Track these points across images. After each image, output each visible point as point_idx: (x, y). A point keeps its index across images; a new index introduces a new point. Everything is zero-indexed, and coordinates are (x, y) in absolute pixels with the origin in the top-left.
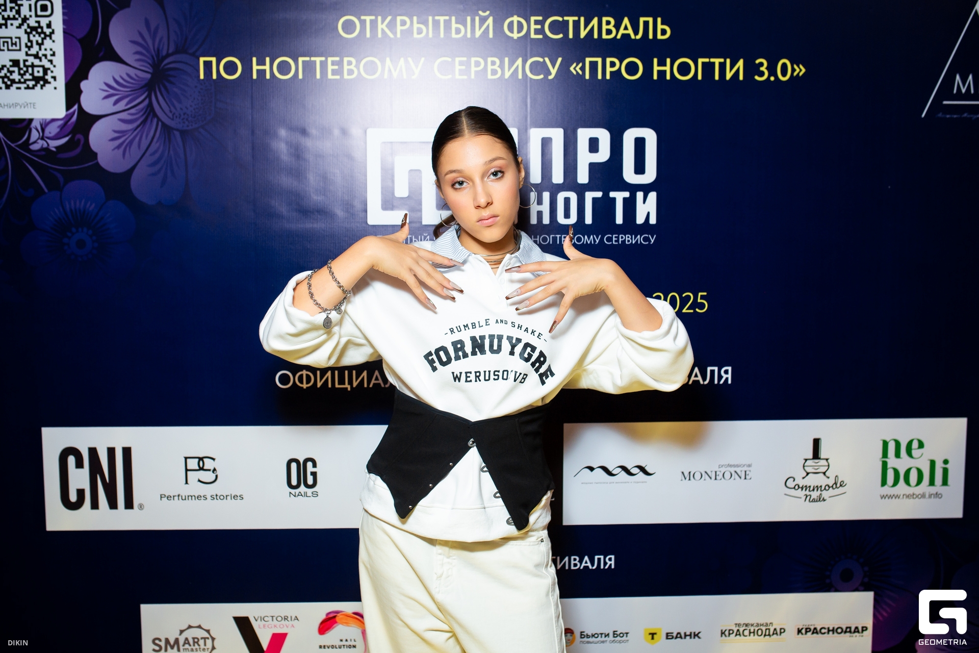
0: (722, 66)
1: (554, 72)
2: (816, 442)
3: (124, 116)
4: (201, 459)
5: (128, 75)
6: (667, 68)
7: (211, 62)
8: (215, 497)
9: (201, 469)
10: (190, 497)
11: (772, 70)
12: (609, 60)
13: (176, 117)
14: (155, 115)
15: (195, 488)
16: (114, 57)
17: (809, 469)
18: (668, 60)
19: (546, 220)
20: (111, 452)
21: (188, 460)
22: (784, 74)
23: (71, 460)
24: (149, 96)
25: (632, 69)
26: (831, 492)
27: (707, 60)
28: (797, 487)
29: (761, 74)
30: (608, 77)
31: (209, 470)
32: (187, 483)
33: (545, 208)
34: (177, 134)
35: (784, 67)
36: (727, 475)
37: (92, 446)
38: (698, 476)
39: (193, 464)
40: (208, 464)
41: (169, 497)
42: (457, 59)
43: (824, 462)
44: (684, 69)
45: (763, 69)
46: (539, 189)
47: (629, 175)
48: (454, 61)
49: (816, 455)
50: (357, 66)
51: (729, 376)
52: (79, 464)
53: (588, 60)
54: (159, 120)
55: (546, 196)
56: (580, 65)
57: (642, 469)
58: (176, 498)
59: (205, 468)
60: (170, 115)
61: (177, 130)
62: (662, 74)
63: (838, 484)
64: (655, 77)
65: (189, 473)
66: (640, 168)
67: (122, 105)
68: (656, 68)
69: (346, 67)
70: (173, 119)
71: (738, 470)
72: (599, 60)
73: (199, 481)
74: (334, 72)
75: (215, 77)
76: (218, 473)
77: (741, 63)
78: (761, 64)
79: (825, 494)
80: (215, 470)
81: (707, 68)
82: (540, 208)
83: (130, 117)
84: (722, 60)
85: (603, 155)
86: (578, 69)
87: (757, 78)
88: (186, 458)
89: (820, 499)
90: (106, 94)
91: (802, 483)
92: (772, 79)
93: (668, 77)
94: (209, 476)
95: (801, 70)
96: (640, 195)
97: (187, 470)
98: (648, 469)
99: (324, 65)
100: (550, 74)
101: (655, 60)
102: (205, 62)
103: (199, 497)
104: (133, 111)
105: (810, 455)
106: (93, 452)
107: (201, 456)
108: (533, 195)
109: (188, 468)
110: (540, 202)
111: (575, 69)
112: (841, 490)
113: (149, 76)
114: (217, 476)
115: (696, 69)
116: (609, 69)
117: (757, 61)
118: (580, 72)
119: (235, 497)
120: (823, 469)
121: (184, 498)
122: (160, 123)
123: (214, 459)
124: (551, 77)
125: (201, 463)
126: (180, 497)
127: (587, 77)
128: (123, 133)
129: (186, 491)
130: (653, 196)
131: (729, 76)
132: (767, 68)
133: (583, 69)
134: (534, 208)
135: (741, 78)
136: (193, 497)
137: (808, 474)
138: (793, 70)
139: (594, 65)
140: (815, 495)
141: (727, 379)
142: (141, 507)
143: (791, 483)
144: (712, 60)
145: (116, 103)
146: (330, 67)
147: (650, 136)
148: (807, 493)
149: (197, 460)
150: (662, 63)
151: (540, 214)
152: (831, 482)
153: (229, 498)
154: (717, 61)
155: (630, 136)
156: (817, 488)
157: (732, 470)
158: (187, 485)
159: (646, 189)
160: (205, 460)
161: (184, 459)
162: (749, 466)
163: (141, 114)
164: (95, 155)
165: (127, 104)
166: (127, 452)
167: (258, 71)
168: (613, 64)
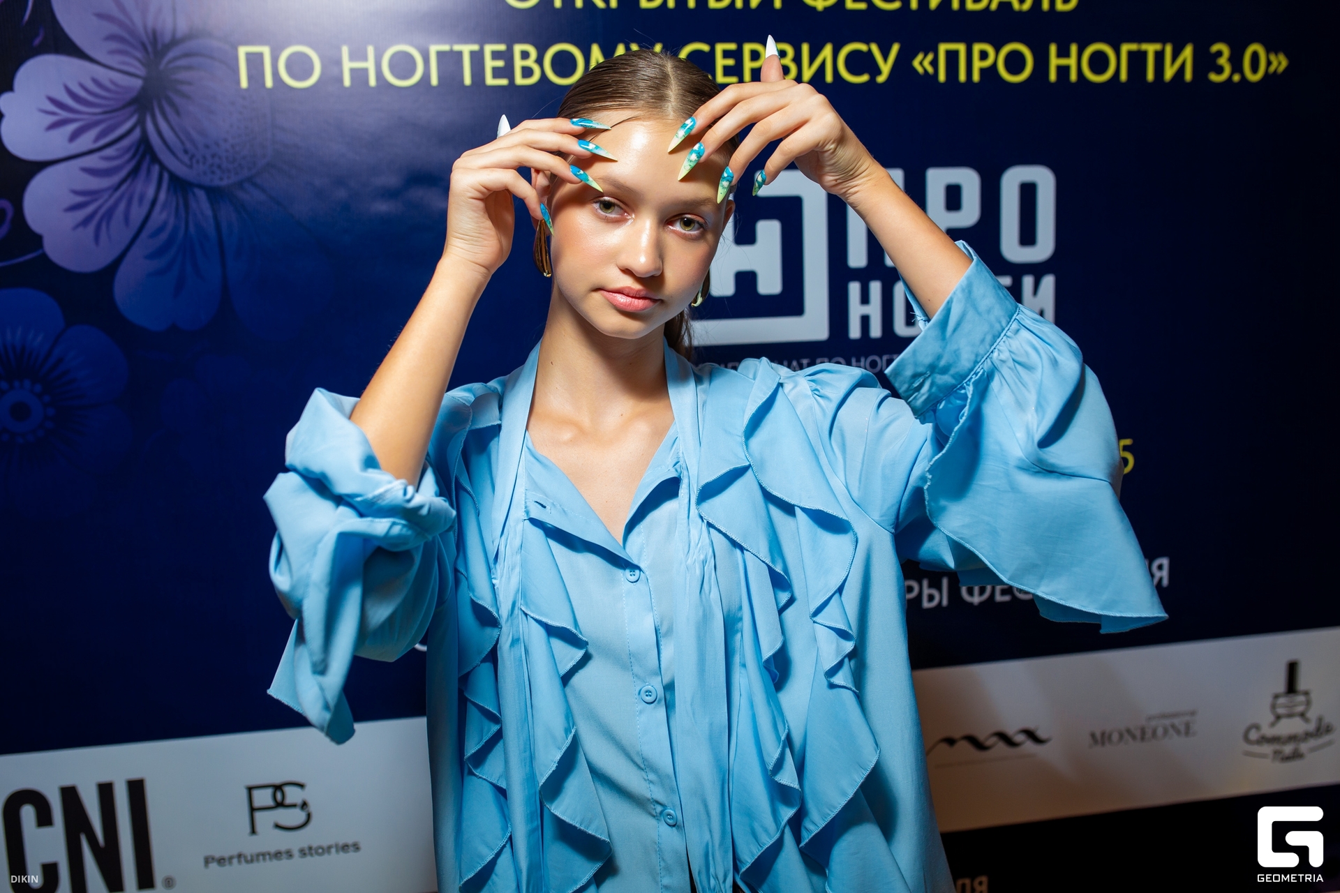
0: (1159, 56)
1: (886, 68)
2: (1292, 668)
3: (92, 161)
4: (278, 788)
5: (95, 81)
6: (1072, 62)
7: (260, 56)
8: (307, 851)
9: (280, 805)
10: (261, 858)
11: (1237, 65)
12: (977, 48)
13: (198, 162)
14: (155, 159)
15: (270, 839)
16: (63, 45)
17: (1281, 711)
18: (1074, 49)
19: (876, 331)
20: (106, 791)
21: (256, 793)
22: (1255, 68)
23: (28, 813)
24: (141, 123)
25: (1015, 63)
26: (1313, 743)
27: (1133, 47)
28: (1264, 740)
29: (1220, 70)
30: (976, 77)
31: (294, 806)
32: (253, 831)
33: (874, 310)
34: (201, 194)
35: (1255, 57)
36: (1160, 731)
37: (68, 783)
38: (1115, 737)
39: (263, 798)
40: (292, 795)
41: (221, 861)
42: (720, 48)
43: (1301, 698)
44: (1099, 63)
45: (1223, 61)
46: (864, 276)
47: (1012, 249)
48: (713, 51)
49: (1291, 688)
50: (540, 61)
51: (1165, 574)
52: (44, 819)
53: (943, 48)
54: (163, 168)
55: (875, 288)
56: (930, 57)
57: (1031, 735)
58: (235, 861)
59: (288, 801)
60: (186, 159)
61: (201, 187)
62: (1063, 71)
63: (1323, 729)
64: (1053, 77)
65: (258, 815)
66: (1028, 236)
67: (86, 142)
68: (1054, 62)
69: (519, 63)
70: (191, 167)
71: (1176, 721)
72: (961, 48)
73: (277, 826)
74: (497, 73)
75: (269, 83)
76: (312, 808)
77: (1188, 52)
78: (1219, 54)
79: (1304, 747)
80: (304, 805)
81: (1137, 60)
82: (865, 310)
83: (104, 165)
84: (1158, 47)
85: (969, 214)
86: (926, 63)
87: (1214, 77)
88: (250, 789)
89: (1296, 755)
90: (52, 119)
91: (1268, 731)
92: (1236, 78)
93: (1073, 77)
94: (297, 816)
95: (1280, 63)
96: (1028, 281)
97: (253, 810)
98: (1041, 734)
99: (477, 58)
100: (879, 72)
101: (1053, 49)
102: (248, 55)
103: (277, 855)
104: (109, 152)
105: (1281, 686)
106: (70, 795)
107: (278, 781)
108: (854, 288)
109: (257, 804)
110: (865, 299)
111: (921, 63)
112: (1326, 738)
113: (138, 83)
114: (309, 816)
115: (1118, 64)
116: (978, 64)
117: (1215, 48)
118: (930, 70)
119: (345, 848)
120: (1300, 709)
121: (249, 858)
122: (166, 176)
123: (301, 786)
124: (881, 79)
125: (279, 796)
126: (243, 860)
127: (942, 77)
128: (92, 195)
129: (252, 845)
130: (1049, 282)
131: (1169, 73)
132: (1230, 60)
133: (934, 63)
134: (856, 310)
135: (1188, 76)
136: (268, 857)
137: (1278, 717)
138: (1269, 63)
139: (952, 57)
140: (1288, 749)
141: (1161, 579)
142: (169, 883)
143: (1254, 735)
144: (1144, 47)
145: (74, 136)
146: (490, 64)
147: (1044, 179)
148: (1277, 747)
149: (269, 791)
150: (1063, 53)
151: (865, 320)
152: (1311, 727)
153: (333, 850)
154: (1151, 48)
155: (1012, 180)
156: (1292, 738)
157: (1167, 722)
158: (254, 837)
159: (1038, 270)
160: (287, 789)
161: (244, 793)
162: (1193, 713)
163: (127, 156)
164: (37, 240)
165: (97, 139)
166: (137, 789)
167: (353, 71)
168: (984, 55)
